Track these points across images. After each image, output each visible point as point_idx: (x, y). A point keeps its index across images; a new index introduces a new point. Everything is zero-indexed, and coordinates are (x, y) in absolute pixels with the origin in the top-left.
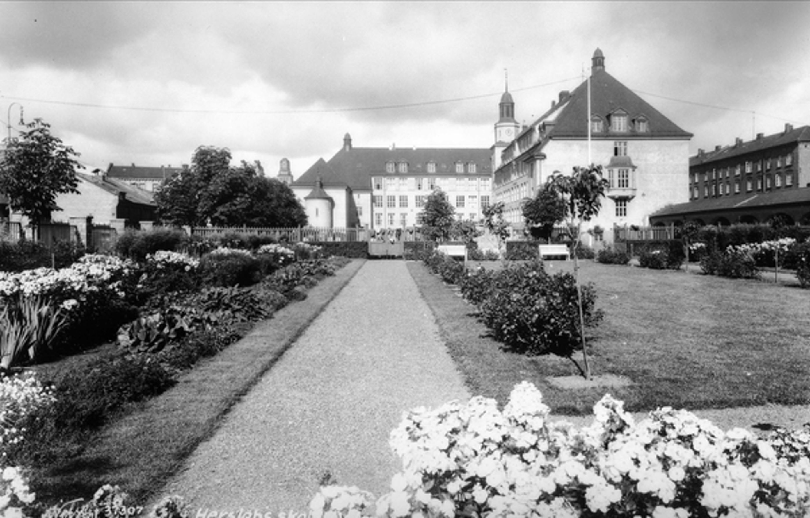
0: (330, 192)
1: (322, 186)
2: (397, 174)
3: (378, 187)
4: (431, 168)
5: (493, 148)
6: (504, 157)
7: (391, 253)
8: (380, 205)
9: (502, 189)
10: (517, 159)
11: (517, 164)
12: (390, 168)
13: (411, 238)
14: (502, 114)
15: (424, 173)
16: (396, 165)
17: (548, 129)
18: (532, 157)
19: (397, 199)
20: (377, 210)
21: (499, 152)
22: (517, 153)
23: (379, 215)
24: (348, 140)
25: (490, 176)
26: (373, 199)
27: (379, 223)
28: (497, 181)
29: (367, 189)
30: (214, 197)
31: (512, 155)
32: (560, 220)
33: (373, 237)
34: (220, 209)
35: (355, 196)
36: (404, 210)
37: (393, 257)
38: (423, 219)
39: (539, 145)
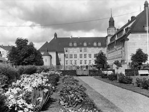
0: (51, 53)
1: (47, 51)
2: (73, 46)
3: (67, 51)
4: (85, 44)
5: (107, 37)
6: (111, 40)
7: (84, 74)
8: (67, 58)
9: (111, 51)
10: (117, 41)
11: (117, 43)
12: (71, 44)
13: (91, 69)
14: (110, 25)
15: (82, 46)
16: (73, 43)
17: (129, 30)
18: (124, 39)
19: (73, 55)
20: (66, 59)
21: (109, 38)
22: (116, 38)
23: (67, 61)
24: (56, 35)
25: (106, 46)
26: (65, 55)
27: (67, 64)
28: (109, 49)
29: (63, 52)
30: (23, 55)
31: (114, 39)
32: (145, 61)
33: (78, 68)
34: (25, 59)
35: (59, 54)
36: (76, 59)
37: (85, 75)
38: (96, 62)
39: (126, 36)
